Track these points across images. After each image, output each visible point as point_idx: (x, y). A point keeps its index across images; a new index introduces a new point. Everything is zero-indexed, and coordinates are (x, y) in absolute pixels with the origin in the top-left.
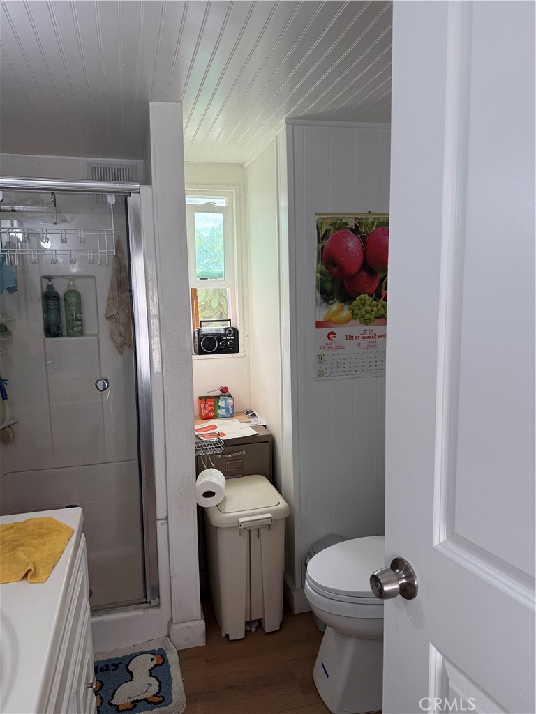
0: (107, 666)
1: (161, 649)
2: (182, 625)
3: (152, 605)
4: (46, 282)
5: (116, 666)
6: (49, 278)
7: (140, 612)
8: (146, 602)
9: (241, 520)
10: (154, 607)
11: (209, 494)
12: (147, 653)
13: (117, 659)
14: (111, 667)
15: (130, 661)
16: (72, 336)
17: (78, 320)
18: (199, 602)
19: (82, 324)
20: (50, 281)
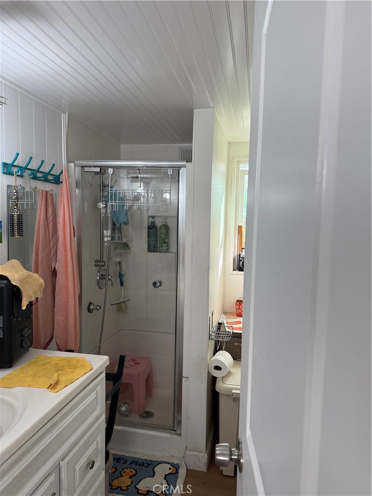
0: (144, 463)
1: (177, 464)
2: (192, 453)
3: (177, 433)
4: (151, 220)
5: (149, 465)
6: (153, 217)
7: (168, 435)
8: (174, 430)
9: (234, 391)
10: (177, 434)
11: (218, 368)
12: (168, 463)
13: (151, 461)
14: (145, 465)
15: (157, 465)
16: (162, 252)
17: (165, 243)
18: (205, 441)
19: (168, 246)
20: (152, 219)
